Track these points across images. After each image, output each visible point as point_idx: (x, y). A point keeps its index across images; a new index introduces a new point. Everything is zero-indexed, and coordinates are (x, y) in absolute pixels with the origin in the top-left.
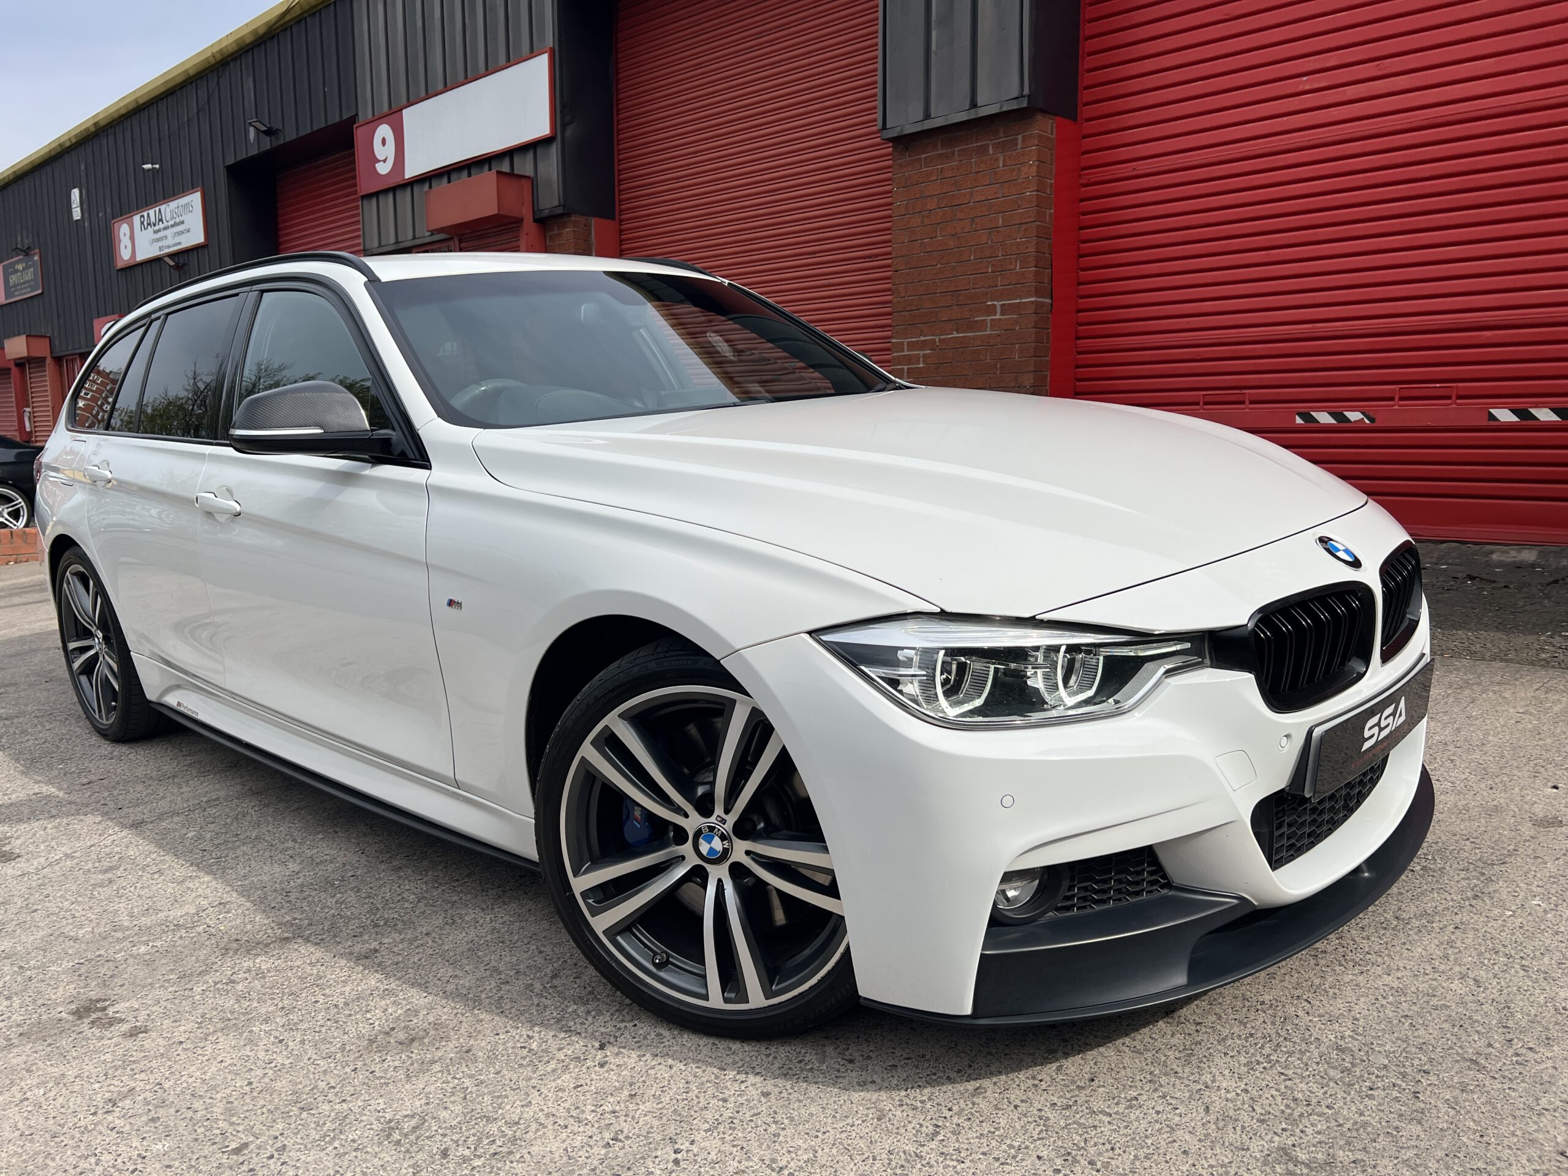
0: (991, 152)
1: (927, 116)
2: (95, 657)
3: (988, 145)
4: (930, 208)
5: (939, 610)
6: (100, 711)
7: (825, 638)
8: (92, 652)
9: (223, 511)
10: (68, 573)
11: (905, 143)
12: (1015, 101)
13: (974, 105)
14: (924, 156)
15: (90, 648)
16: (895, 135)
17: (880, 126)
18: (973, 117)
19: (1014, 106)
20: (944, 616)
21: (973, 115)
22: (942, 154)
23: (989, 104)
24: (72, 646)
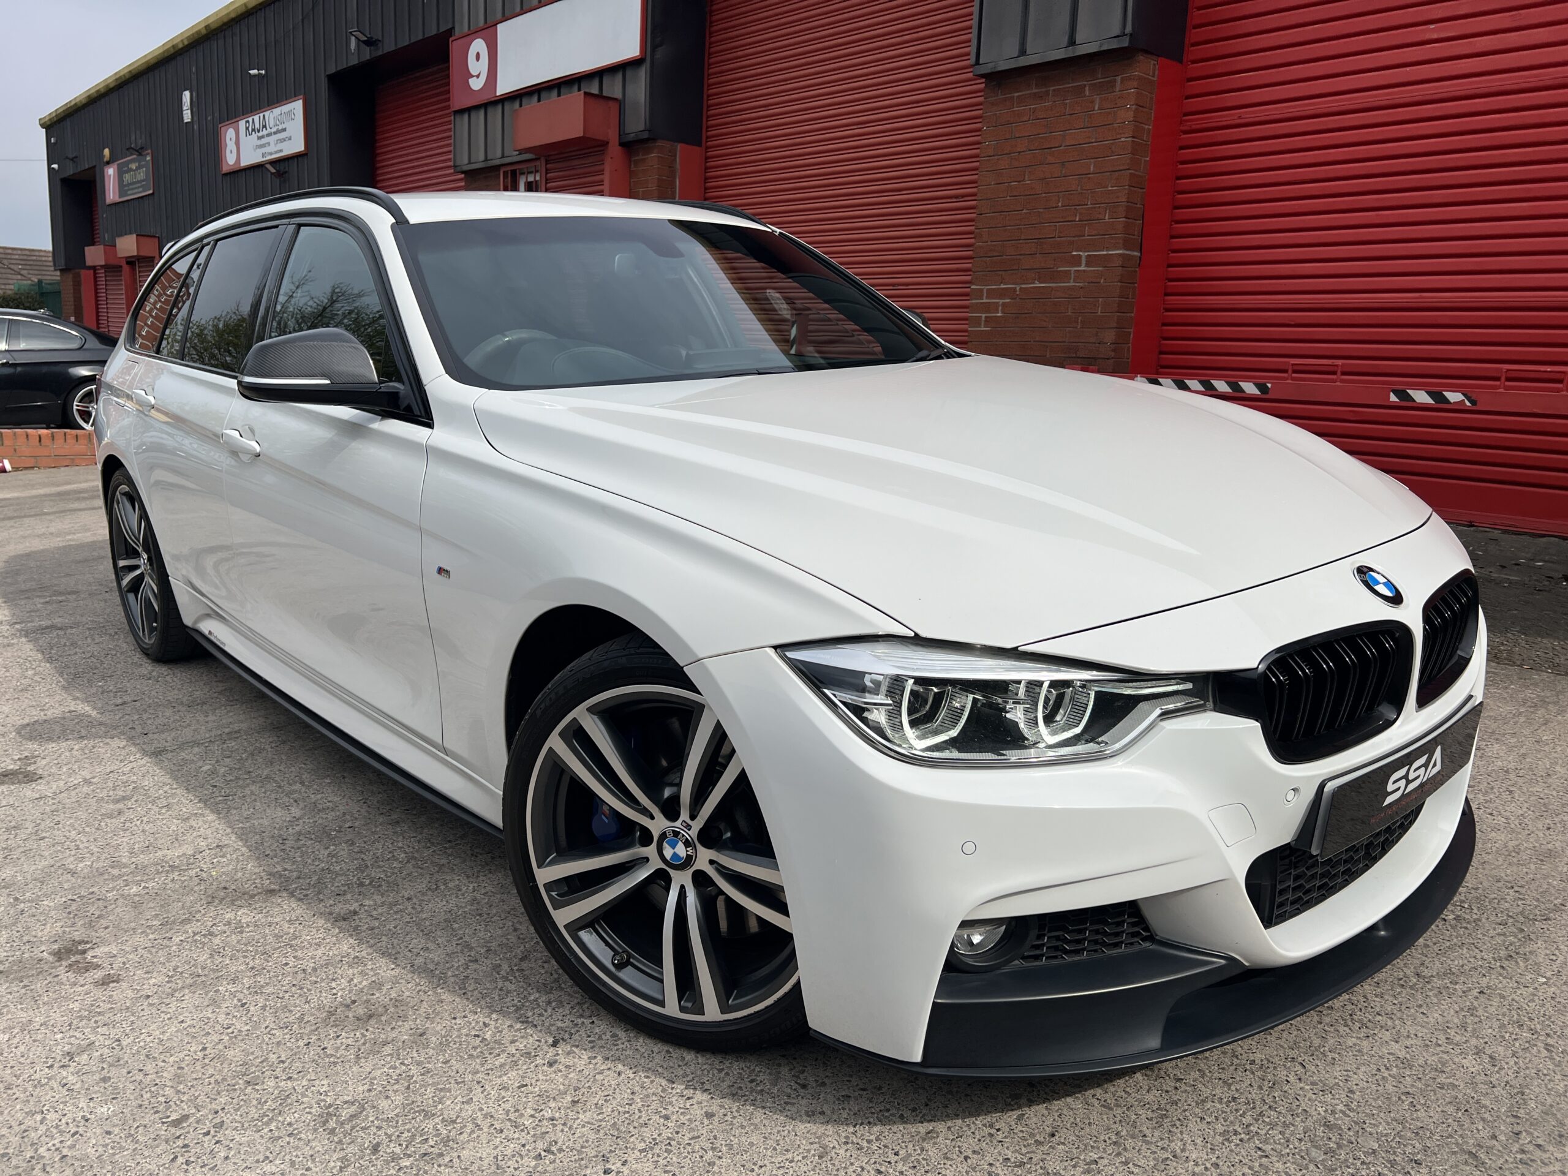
0: (1087, 93)
1: (1023, 52)
2: (141, 577)
3: (1085, 85)
4: (1019, 150)
5: (912, 634)
6: (143, 631)
7: (790, 655)
8: (138, 572)
9: (247, 451)
10: (118, 493)
11: (998, 79)
12: (1115, 40)
13: (1072, 42)
14: (1016, 94)
15: (137, 567)
16: (989, 71)
17: (973, 61)
18: (1071, 55)
19: (1114, 45)
20: (918, 641)
21: (1070, 53)
22: (1035, 94)
23: (1088, 43)
24: (122, 563)
